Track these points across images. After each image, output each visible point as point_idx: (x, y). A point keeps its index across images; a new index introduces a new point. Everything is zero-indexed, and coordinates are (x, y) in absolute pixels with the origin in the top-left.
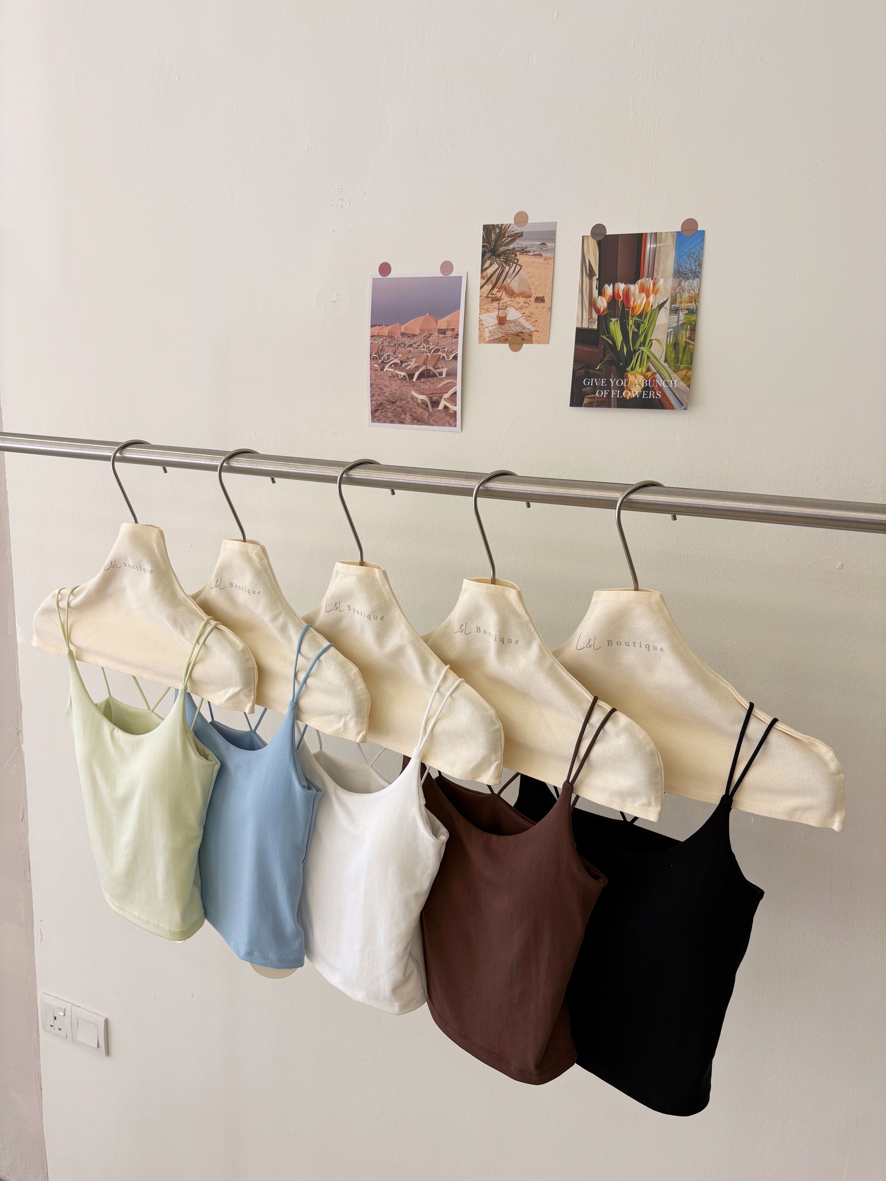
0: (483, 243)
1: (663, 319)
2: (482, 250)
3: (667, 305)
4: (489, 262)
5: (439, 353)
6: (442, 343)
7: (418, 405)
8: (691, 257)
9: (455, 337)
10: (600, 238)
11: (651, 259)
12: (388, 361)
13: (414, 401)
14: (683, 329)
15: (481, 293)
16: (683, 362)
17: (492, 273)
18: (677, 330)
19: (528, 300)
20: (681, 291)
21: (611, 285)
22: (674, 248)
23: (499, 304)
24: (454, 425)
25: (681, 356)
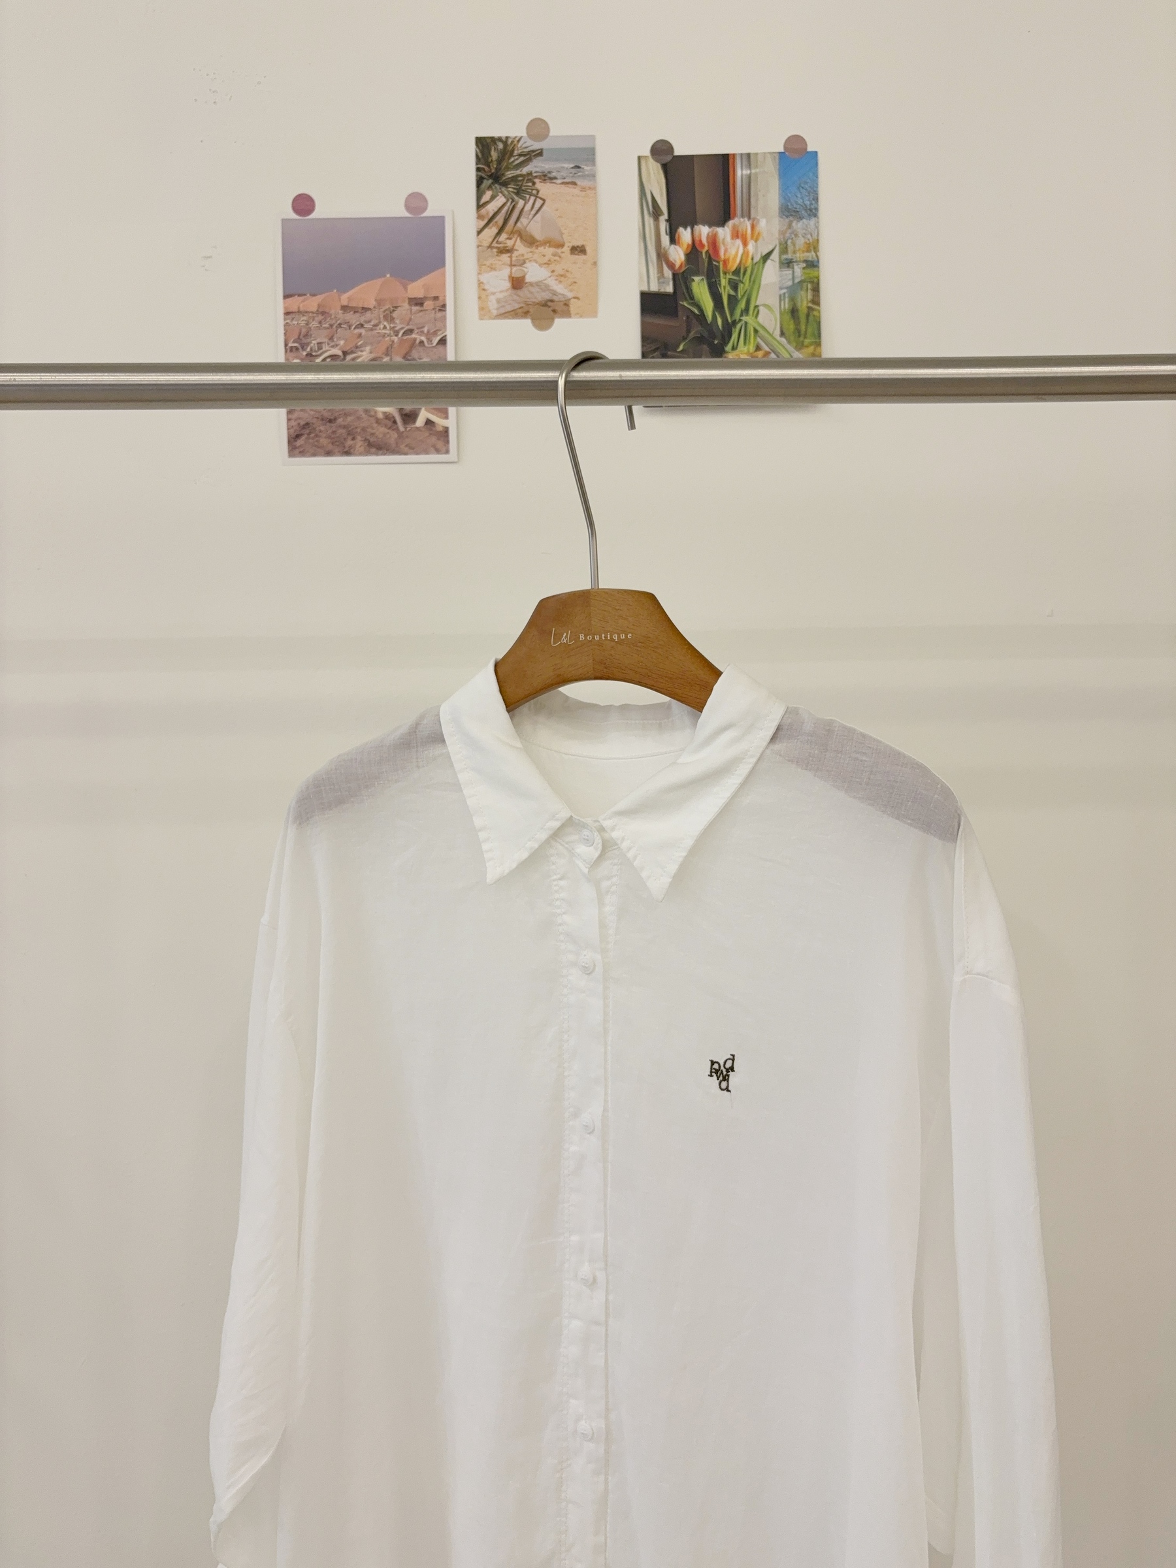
0: (477, 164)
1: (771, 276)
2: (477, 175)
3: (775, 255)
4: (488, 195)
5: (414, 336)
6: (417, 320)
7: (378, 421)
8: (803, 188)
9: (440, 310)
10: (668, 158)
11: (744, 191)
12: (321, 351)
13: (371, 416)
14: (801, 289)
15: (480, 242)
16: (808, 335)
17: (496, 210)
18: (793, 291)
19: (559, 251)
20: (793, 236)
21: (689, 229)
22: (777, 176)
23: (511, 257)
24: (444, 449)
25: (803, 328)
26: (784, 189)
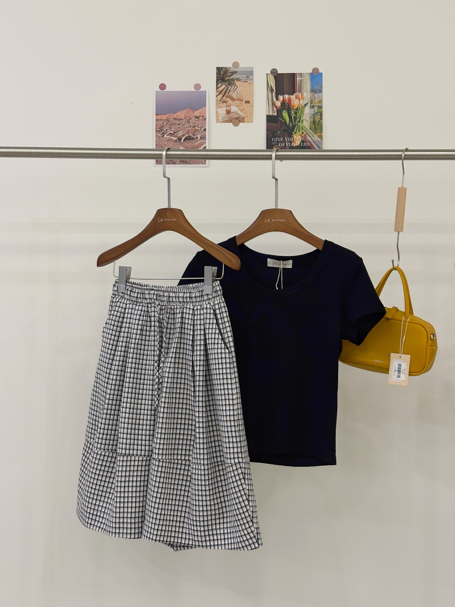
0: (217, 75)
1: (307, 111)
2: (217, 79)
3: (309, 104)
4: (220, 84)
5: (196, 128)
6: (197, 123)
8: (318, 84)
9: (204, 120)
10: (275, 75)
11: (300, 84)
12: (166, 132)
14: (317, 115)
15: (217, 99)
16: (318, 129)
17: (222, 89)
18: (314, 115)
19: (241, 102)
20: (314, 98)
21: (282, 96)
22: (310, 80)
23: (226, 104)
24: (204, 164)
25: (317, 127)
26: (312, 84)
